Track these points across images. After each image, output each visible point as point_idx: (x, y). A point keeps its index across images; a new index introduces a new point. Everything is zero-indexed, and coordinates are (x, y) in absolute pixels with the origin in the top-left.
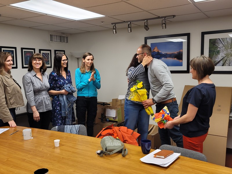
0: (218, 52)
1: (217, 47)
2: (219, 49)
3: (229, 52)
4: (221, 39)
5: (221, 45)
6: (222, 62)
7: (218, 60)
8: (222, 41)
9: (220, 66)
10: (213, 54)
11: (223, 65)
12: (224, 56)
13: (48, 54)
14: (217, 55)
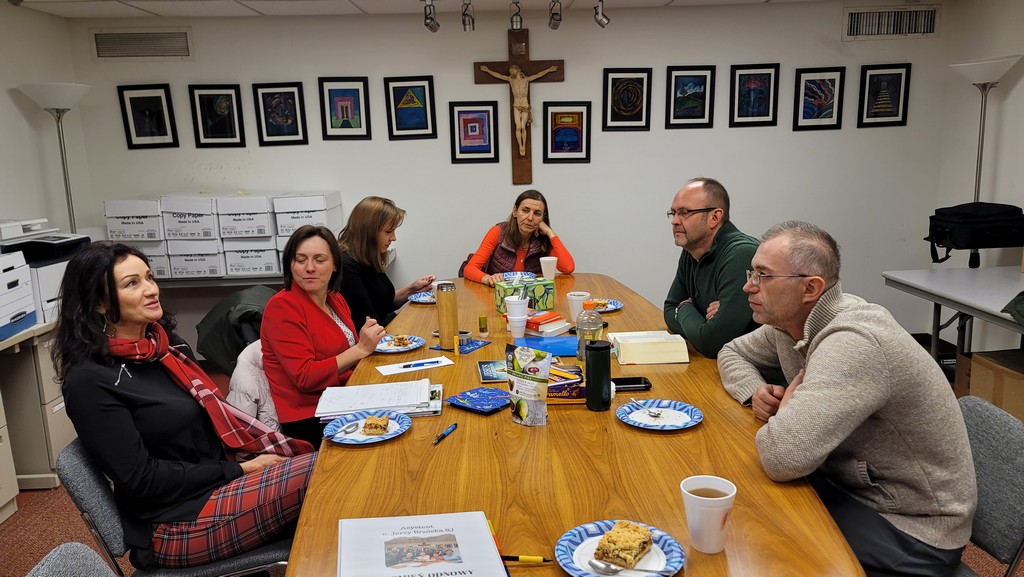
13: (833, 81)
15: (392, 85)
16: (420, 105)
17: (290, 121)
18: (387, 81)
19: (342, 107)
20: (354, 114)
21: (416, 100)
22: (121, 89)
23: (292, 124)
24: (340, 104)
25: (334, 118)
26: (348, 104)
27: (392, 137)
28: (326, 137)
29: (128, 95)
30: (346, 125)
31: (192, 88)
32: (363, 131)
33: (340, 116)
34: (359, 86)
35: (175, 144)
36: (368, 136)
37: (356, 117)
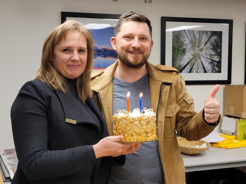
0: (184, 51)
1: (182, 43)
2: (184, 47)
3: (197, 52)
4: (187, 32)
5: (187, 41)
6: (188, 67)
7: (183, 63)
8: (188, 34)
9: (187, 72)
10: (178, 54)
11: (190, 72)
12: (191, 57)
14: (182, 55)
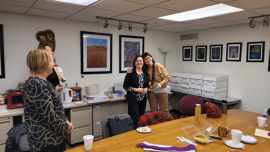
15: (250, 45)
16: (258, 51)
17: (218, 55)
18: (248, 43)
19: (233, 52)
20: (236, 53)
21: (257, 49)
22: (183, 47)
23: (218, 56)
24: (232, 51)
25: (230, 55)
26: (235, 51)
27: (247, 61)
28: (227, 60)
29: (185, 48)
30: (233, 57)
31: (197, 47)
32: (238, 59)
33: (232, 54)
34: (239, 45)
35: (191, 60)
36: (240, 60)
37: (237, 55)
